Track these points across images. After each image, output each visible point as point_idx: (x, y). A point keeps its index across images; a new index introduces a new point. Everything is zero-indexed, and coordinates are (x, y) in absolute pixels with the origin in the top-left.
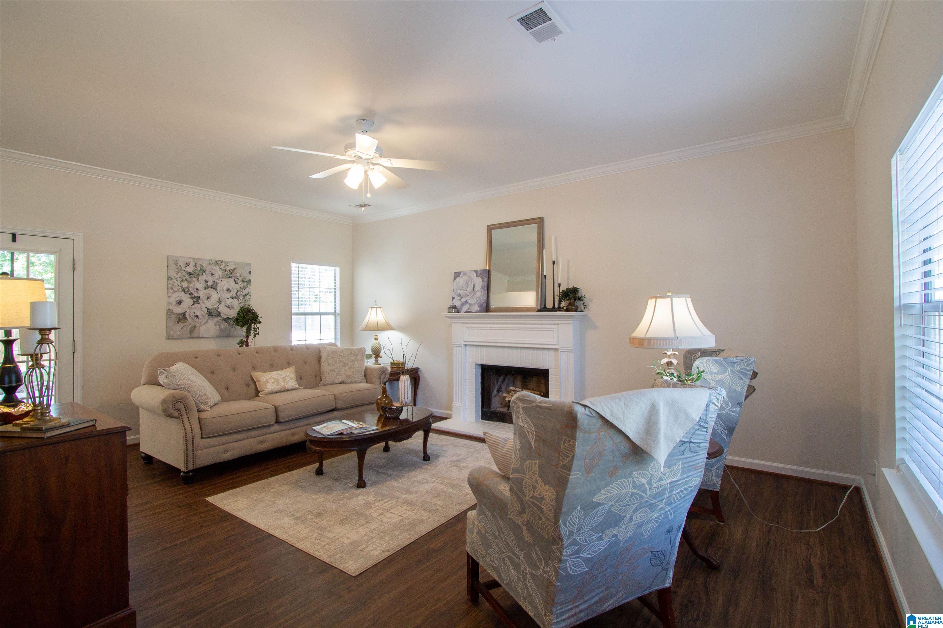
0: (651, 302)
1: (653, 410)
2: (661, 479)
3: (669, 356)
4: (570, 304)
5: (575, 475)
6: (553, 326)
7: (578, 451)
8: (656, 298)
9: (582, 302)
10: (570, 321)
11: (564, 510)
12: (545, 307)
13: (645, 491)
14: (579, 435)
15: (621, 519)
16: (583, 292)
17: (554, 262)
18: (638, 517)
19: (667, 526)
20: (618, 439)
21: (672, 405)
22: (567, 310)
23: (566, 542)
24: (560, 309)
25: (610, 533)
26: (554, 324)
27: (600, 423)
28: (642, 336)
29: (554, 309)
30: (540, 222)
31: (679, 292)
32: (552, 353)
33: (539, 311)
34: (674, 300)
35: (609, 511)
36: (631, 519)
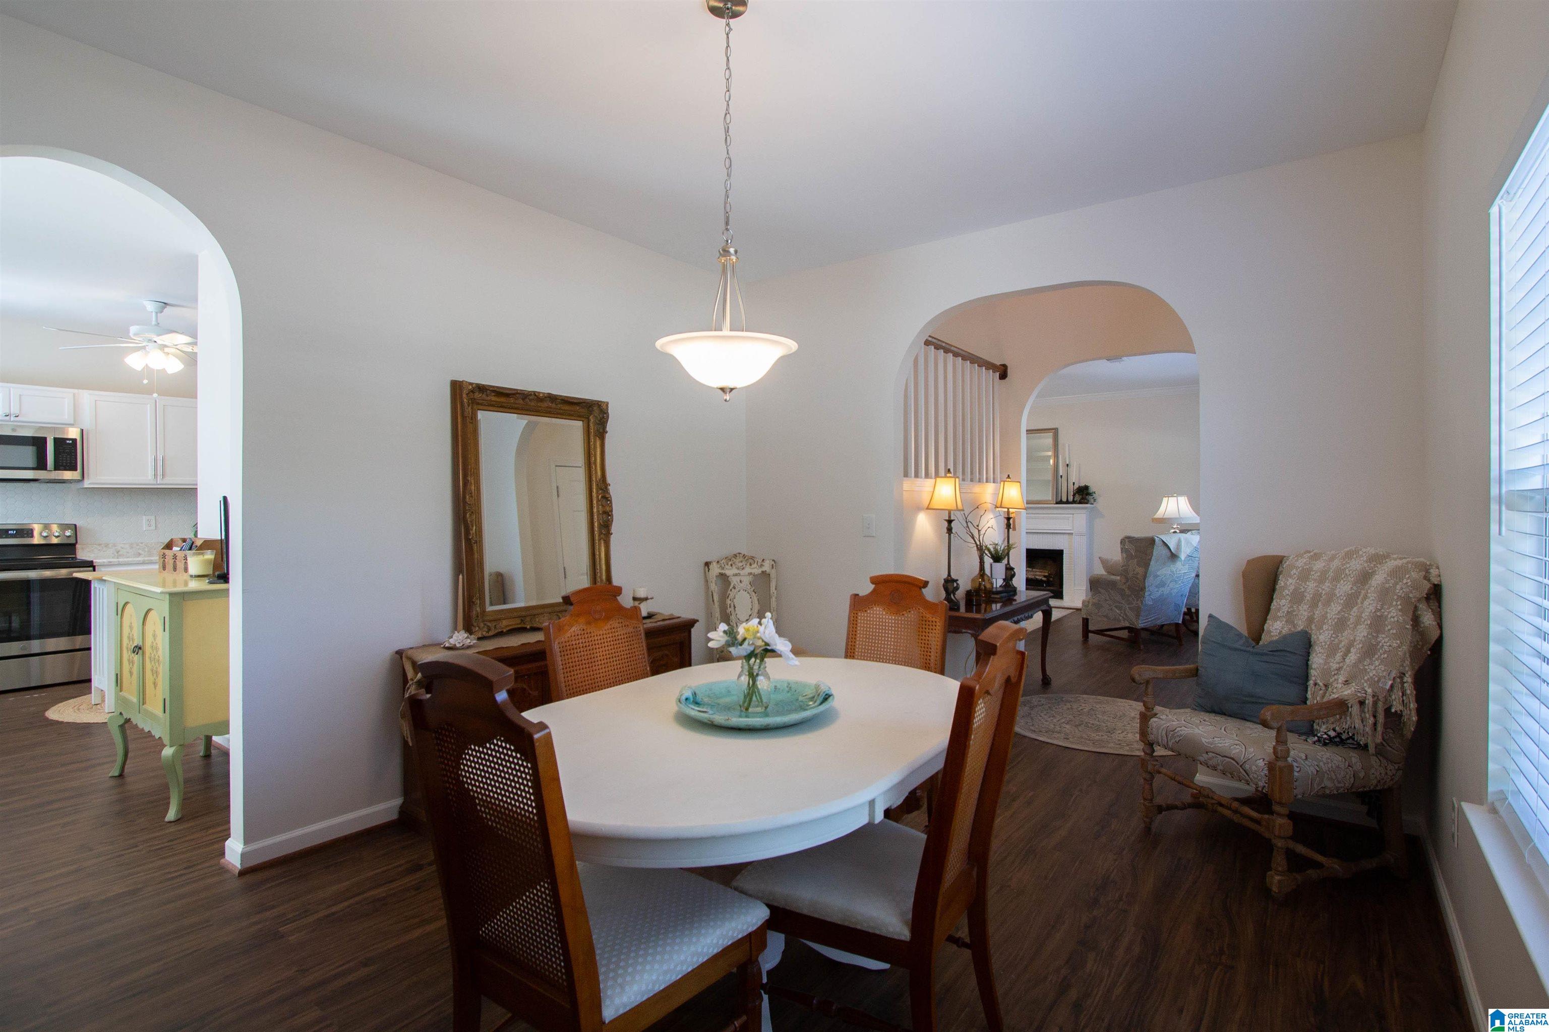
0: (1165, 500)
1: (1179, 541)
2: (1180, 571)
3: (1175, 528)
4: (1082, 498)
5: (1152, 563)
6: (1069, 516)
7: (1154, 554)
8: (1168, 497)
9: (1092, 497)
10: (1084, 511)
11: (1148, 575)
12: (1061, 500)
13: (1174, 574)
14: (1155, 547)
15: (1166, 584)
16: (1092, 490)
17: (1068, 465)
18: (1171, 585)
19: (1181, 594)
20: (1167, 551)
21: (1186, 539)
22: (1080, 503)
23: (1147, 589)
24: (1074, 502)
25: (1161, 589)
26: (1071, 514)
27: (1161, 543)
28: (1161, 517)
29: (1067, 502)
30: (1055, 432)
31: (1180, 494)
32: (1067, 537)
33: (1057, 503)
34: (1179, 498)
35: (1162, 580)
36: (1168, 586)
